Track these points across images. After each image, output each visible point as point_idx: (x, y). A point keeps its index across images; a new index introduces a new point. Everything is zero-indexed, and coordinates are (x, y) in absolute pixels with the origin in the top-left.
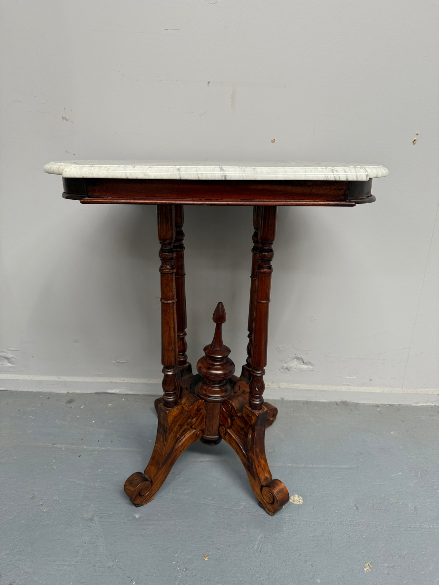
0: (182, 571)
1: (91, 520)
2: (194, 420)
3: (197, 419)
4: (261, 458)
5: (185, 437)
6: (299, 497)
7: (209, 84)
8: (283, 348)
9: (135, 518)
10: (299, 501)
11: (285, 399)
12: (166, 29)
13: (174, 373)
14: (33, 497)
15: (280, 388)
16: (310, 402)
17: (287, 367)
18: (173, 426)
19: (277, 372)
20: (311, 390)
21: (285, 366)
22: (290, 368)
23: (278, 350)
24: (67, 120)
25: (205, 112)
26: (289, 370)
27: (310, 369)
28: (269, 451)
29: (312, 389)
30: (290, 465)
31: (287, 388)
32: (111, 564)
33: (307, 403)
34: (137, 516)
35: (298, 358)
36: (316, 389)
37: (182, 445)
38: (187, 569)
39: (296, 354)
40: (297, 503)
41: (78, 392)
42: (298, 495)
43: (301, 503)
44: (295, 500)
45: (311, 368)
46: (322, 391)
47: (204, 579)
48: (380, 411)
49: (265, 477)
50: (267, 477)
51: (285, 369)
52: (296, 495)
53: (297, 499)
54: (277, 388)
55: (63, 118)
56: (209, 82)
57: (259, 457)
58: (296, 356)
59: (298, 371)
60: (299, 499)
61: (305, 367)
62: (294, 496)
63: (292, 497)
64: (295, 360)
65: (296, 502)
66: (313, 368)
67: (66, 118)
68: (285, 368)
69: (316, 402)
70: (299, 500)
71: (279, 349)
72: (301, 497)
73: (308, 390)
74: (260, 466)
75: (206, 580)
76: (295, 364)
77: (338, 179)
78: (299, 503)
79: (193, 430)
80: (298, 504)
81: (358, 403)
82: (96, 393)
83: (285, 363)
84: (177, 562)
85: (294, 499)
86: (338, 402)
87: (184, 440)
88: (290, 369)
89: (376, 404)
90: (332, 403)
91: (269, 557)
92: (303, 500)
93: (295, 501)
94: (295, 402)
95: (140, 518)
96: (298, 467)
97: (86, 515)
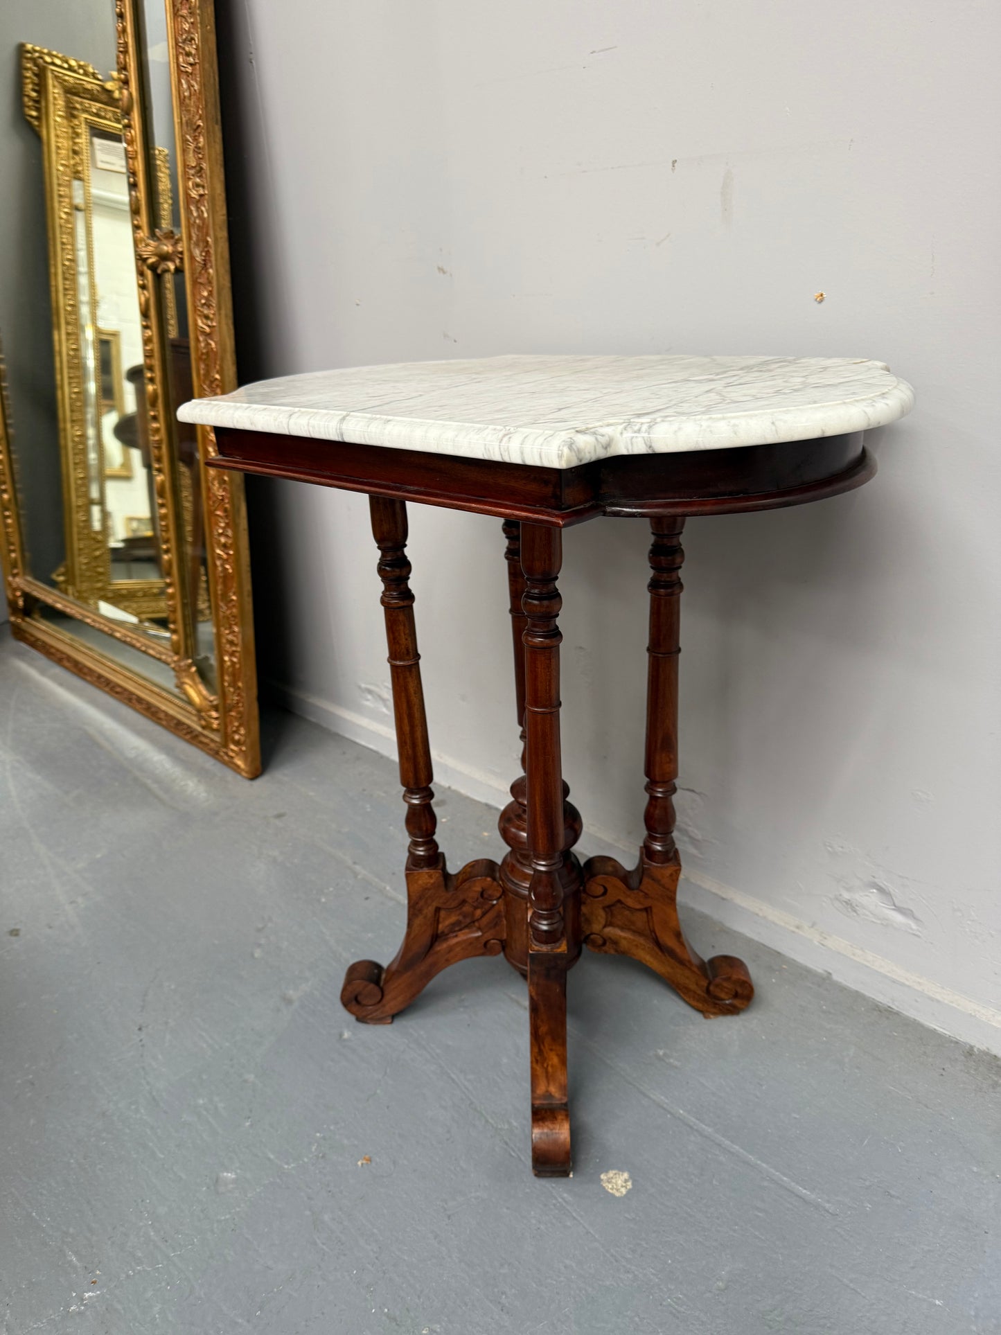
0: (316, 1156)
1: (289, 1002)
2: (478, 912)
3: (484, 914)
4: (551, 1050)
5: (456, 936)
6: (626, 1181)
7: (676, 165)
8: (842, 847)
9: (341, 1035)
10: (619, 1187)
11: (835, 977)
12: (594, 49)
13: (423, 803)
14: (259, 930)
15: (823, 945)
16: (898, 1014)
17: (849, 900)
18: (421, 903)
19: (824, 904)
20: (903, 985)
21: (846, 896)
22: (857, 906)
23: (829, 849)
24: (444, 272)
25: (668, 236)
26: (855, 911)
27: (912, 929)
28: (671, 1061)
29: (907, 983)
30: (681, 1112)
31: (839, 953)
32: (251, 1077)
33: (886, 1012)
34: (346, 1035)
35: (881, 890)
36: (919, 988)
37: (450, 949)
38: (323, 1157)
39: (874, 877)
40: (612, 1189)
41: (463, 791)
42: (631, 1177)
43: (617, 1194)
44: (614, 1181)
45: (914, 926)
46: (932, 999)
47: (329, 1189)
49: (547, 1091)
50: (553, 1094)
51: (844, 904)
52: (626, 1175)
53: (620, 1182)
54: (817, 944)
55: (439, 269)
56: (675, 162)
57: (543, 1043)
58: (876, 880)
59: (879, 922)
60: (624, 1184)
61: (898, 918)
62: (621, 1173)
63: (614, 1172)
64: (875, 891)
65: (610, 1186)
66: (920, 929)
68: (845, 902)
69: (915, 1020)
70: (622, 1186)
71: (829, 846)
72: (633, 1184)
73: (894, 981)
74: (543, 1064)
75: (330, 1191)
76: (870, 899)
77: (507, 460)
78: (614, 1192)
79: (477, 931)
80: (610, 1191)
82: (487, 805)
83: (848, 890)
84: (324, 1138)
85: (612, 1178)
86: (975, 1050)
87: (455, 941)
88: (857, 908)
90: (957, 1043)
91: (453, 1236)
92: (629, 1192)
93: (609, 1182)
94: (857, 996)
95: (345, 1040)
96: (695, 1127)
97: (291, 992)
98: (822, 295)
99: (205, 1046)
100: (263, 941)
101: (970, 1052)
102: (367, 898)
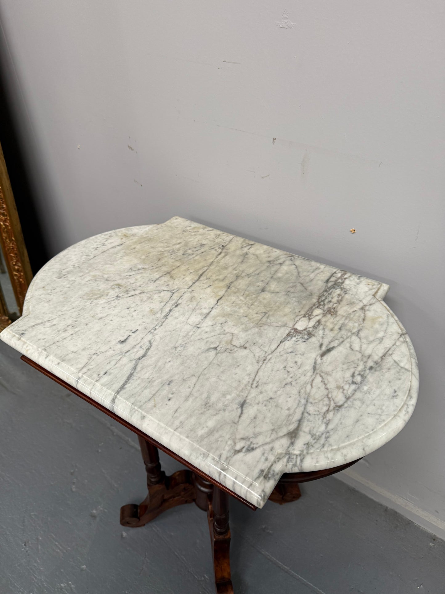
4: (223, 561)
7: (275, 141)
9: (122, 535)
12: (224, 60)
20: (360, 483)
24: (132, 150)
25: (269, 175)
28: (268, 531)
29: (362, 483)
30: (275, 559)
32: (84, 567)
33: (353, 490)
34: (124, 535)
36: (367, 485)
37: (171, 504)
46: (372, 490)
48: (431, 547)
50: (225, 576)
55: (129, 147)
56: (274, 139)
66: (370, 466)
67: (131, 148)
69: (364, 494)
74: (220, 566)
79: (182, 498)
81: (412, 522)
86: (388, 508)
87: (172, 501)
89: (435, 535)
90: (381, 505)
96: (282, 568)
97: (94, 512)
98: (354, 230)
99: (58, 551)
100: (75, 480)
101: (386, 509)
102: (121, 448)
